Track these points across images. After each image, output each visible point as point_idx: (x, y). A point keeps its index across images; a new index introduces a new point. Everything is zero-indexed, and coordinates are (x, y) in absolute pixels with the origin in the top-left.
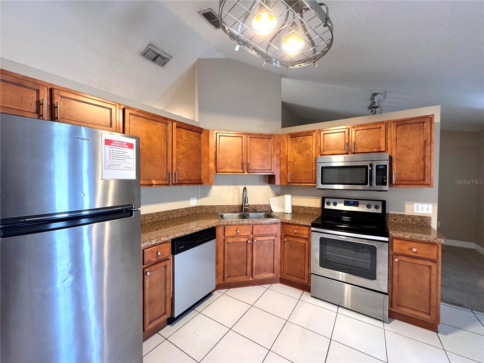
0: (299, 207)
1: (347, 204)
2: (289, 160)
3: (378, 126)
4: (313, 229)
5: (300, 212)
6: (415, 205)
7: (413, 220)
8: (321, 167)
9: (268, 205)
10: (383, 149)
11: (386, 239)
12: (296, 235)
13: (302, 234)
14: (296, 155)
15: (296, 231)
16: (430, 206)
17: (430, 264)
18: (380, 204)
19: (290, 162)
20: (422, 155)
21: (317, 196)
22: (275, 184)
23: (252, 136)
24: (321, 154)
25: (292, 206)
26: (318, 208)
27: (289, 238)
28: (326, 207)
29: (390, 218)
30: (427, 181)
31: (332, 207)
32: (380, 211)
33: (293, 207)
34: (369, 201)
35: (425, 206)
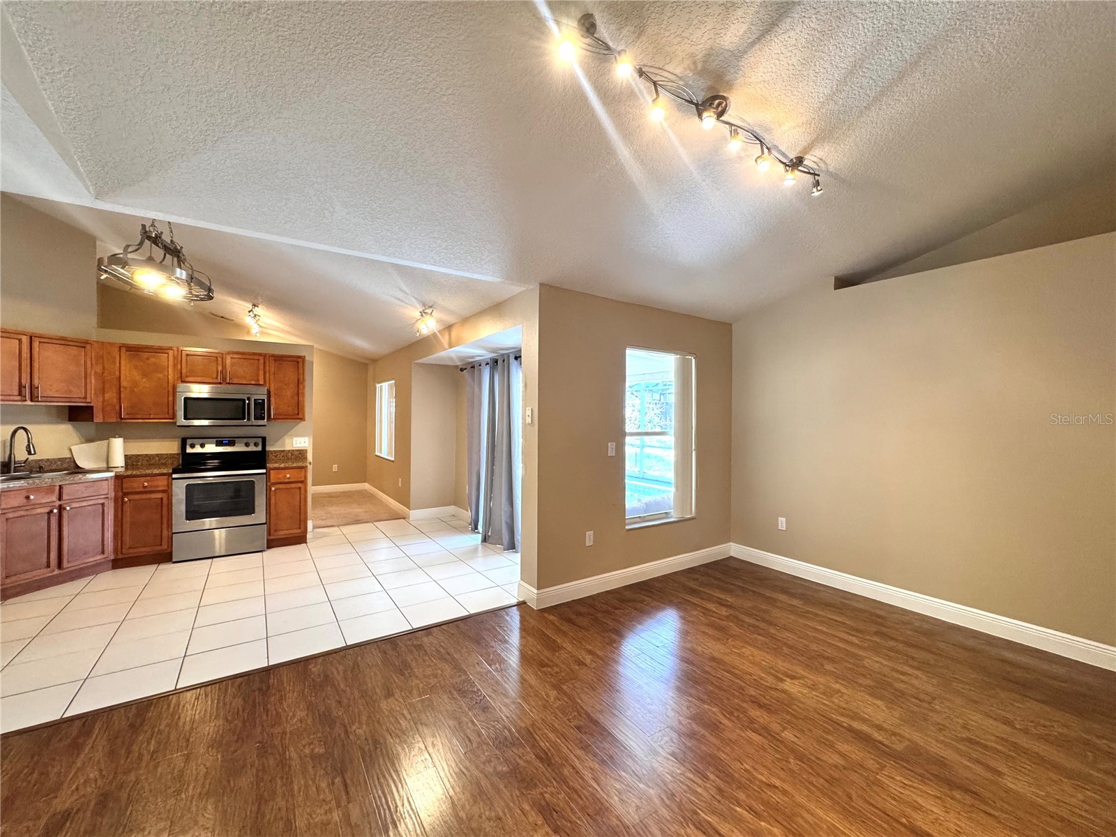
0: (139, 455)
1: (219, 444)
2: (124, 383)
3: (256, 357)
4: (174, 476)
5: (140, 463)
6: (295, 439)
7: (292, 454)
8: (185, 398)
9: (70, 458)
10: (261, 382)
11: (264, 471)
12: (147, 490)
13: (157, 486)
14: (138, 378)
15: (146, 484)
16: (306, 439)
17: (300, 485)
18: (260, 441)
19: (125, 388)
20: (296, 392)
21: (173, 437)
22: (93, 421)
23: (42, 340)
24: (183, 380)
25: (126, 456)
26: (174, 454)
27: (132, 497)
28: (189, 450)
29: (271, 456)
30: (300, 416)
31: (198, 450)
32: (259, 448)
33: (127, 458)
34: (246, 439)
35: (302, 439)
